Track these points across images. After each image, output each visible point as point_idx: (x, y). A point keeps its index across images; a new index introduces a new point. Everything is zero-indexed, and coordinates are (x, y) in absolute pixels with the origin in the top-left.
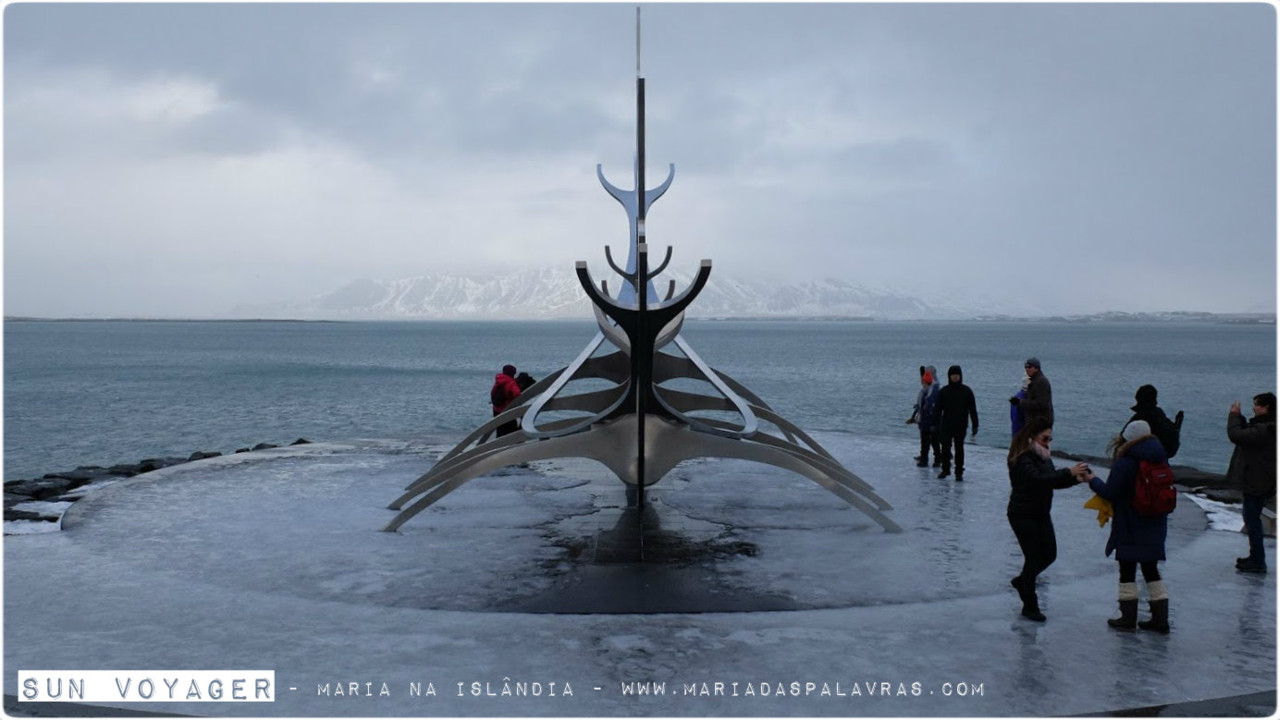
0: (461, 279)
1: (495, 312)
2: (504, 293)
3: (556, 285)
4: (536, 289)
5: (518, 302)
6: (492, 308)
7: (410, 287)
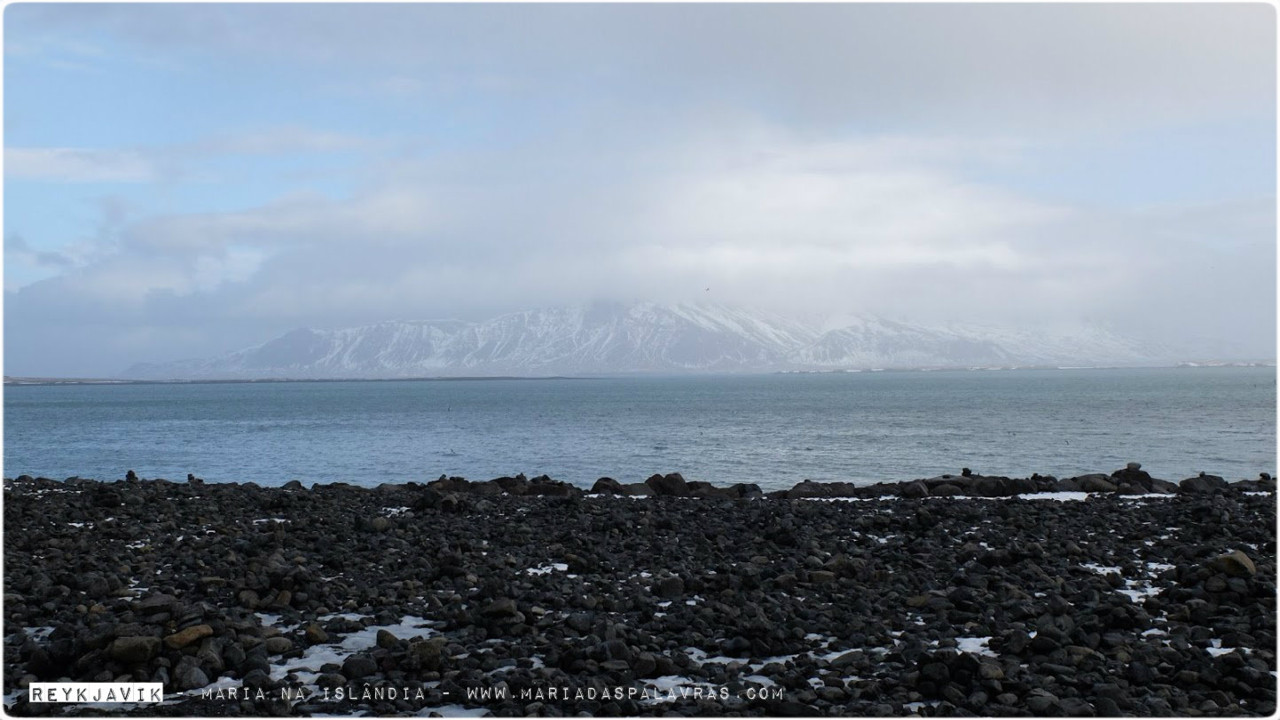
0: (425, 327)
1: (470, 367)
2: (481, 344)
3: (547, 334)
4: (522, 338)
5: (499, 356)
6: (469, 362)
7: (359, 339)
